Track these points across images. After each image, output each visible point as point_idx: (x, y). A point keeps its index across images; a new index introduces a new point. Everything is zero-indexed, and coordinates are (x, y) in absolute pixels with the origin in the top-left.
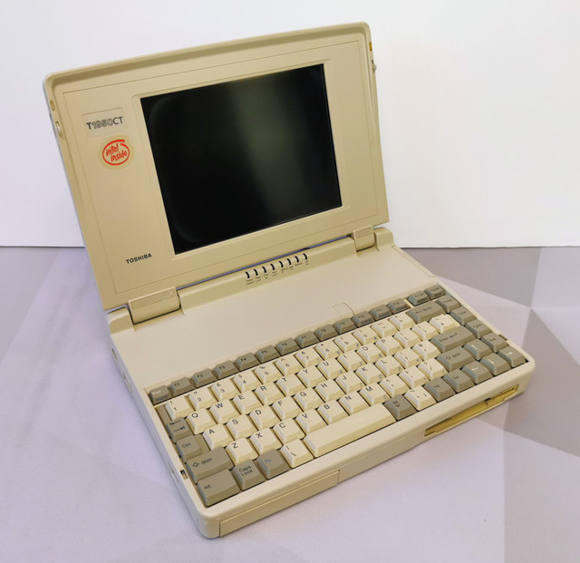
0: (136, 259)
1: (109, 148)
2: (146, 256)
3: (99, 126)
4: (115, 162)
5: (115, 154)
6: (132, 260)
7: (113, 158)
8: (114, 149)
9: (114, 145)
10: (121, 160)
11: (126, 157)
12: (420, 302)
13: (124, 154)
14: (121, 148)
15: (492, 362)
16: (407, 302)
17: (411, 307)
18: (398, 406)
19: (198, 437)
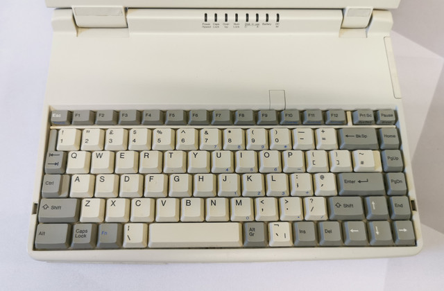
15: (377, 233)
16: (349, 114)
17: (350, 123)
18: (253, 235)
19: (67, 178)
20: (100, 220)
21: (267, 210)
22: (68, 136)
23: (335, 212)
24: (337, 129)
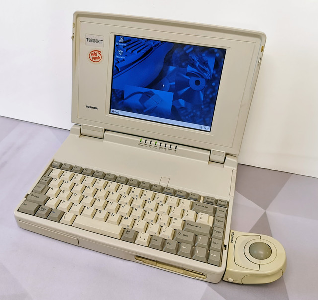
0: (90, 107)
1: (93, 53)
2: (95, 108)
3: (92, 41)
4: (94, 60)
5: (95, 56)
6: (89, 107)
7: (94, 58)
8: (95, 54)
9: (96, 52)
10: (97, 60)
11: (99, 60)
12: (207, 202)
13: (99, 58)
14: (98, 55)
15: (198, 252)
16: (202, 198)
17: (201, 201)
18: (127, 234)
19: (47, 188)
20: (54, 208)
21: (140, 226)
22: (56, 172)
23: (177, 236)
24: (193, 203)
